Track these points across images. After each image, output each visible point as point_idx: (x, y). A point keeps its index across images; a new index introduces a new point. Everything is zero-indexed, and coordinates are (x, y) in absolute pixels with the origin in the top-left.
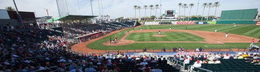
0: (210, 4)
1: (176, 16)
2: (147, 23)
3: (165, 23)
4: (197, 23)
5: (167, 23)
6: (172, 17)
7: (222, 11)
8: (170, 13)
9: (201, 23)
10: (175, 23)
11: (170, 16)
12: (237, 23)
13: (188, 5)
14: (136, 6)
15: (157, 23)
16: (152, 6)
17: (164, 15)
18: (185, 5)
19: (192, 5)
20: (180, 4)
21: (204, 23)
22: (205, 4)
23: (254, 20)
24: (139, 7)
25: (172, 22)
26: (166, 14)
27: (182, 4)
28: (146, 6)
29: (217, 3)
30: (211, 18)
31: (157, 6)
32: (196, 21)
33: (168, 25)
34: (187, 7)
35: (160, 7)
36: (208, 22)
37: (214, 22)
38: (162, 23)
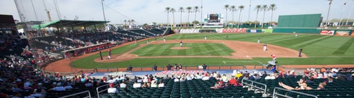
0: (265, 6)
1: (222, 22)
2: (183, 31)
3: (207, 31)
4: (249, 31)
5: (209, 31)
6: (218, 24)
7: (280, 16)
8: (214, 18)
9: (253, 31)
10: (220, 31)
11: (213, 22)
12: (298, 31)
13: (237, 8)
14: (168, 9)
15: (197, 31)
16: (189, 8)
17: (206, 20)
18: (233, 7)
19: (242, 7)
20: (227, 6)
21: (257, 31)
22: (259, 7)
23: (318, 29)
24: (173, 9)
25: (217, 30)
26: (209, 19)
27: (230, 7)
28: (181, 8)
29: (273, 6)
30: (266, 25)
31: (197, 8)
32: (248, 29)
33: (210, 33)
34: (236, 10)
35: (200, 9)
36: (263, 30)
37: (270, 30)
38: (203, 31)
